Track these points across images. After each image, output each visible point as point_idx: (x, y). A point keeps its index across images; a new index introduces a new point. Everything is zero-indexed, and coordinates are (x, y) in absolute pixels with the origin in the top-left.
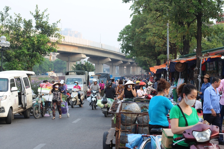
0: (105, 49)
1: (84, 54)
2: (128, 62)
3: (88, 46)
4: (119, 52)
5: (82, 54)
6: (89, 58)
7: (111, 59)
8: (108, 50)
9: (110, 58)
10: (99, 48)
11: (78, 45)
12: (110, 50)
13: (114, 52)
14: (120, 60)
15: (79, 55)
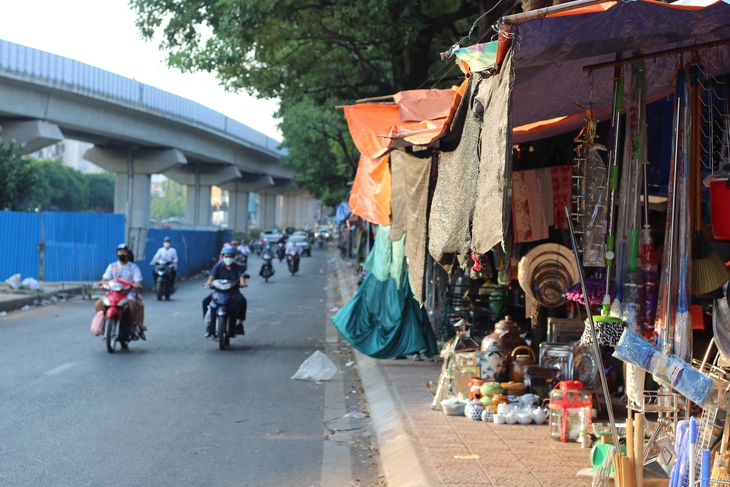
0: (154, 109)
1: (52, 122)
2: (264, 175)
3: (71, 86)
4: (222, 128)
5: (40, 124)
6: (91, 146)
7: (188, 156)
8: (169, 113)
9: (181, 150)
10: (126, 101)
11: (19, 78)
12: (180, 117)
13: (202, 124)
14: (229, 165)
15: (28, 124)
